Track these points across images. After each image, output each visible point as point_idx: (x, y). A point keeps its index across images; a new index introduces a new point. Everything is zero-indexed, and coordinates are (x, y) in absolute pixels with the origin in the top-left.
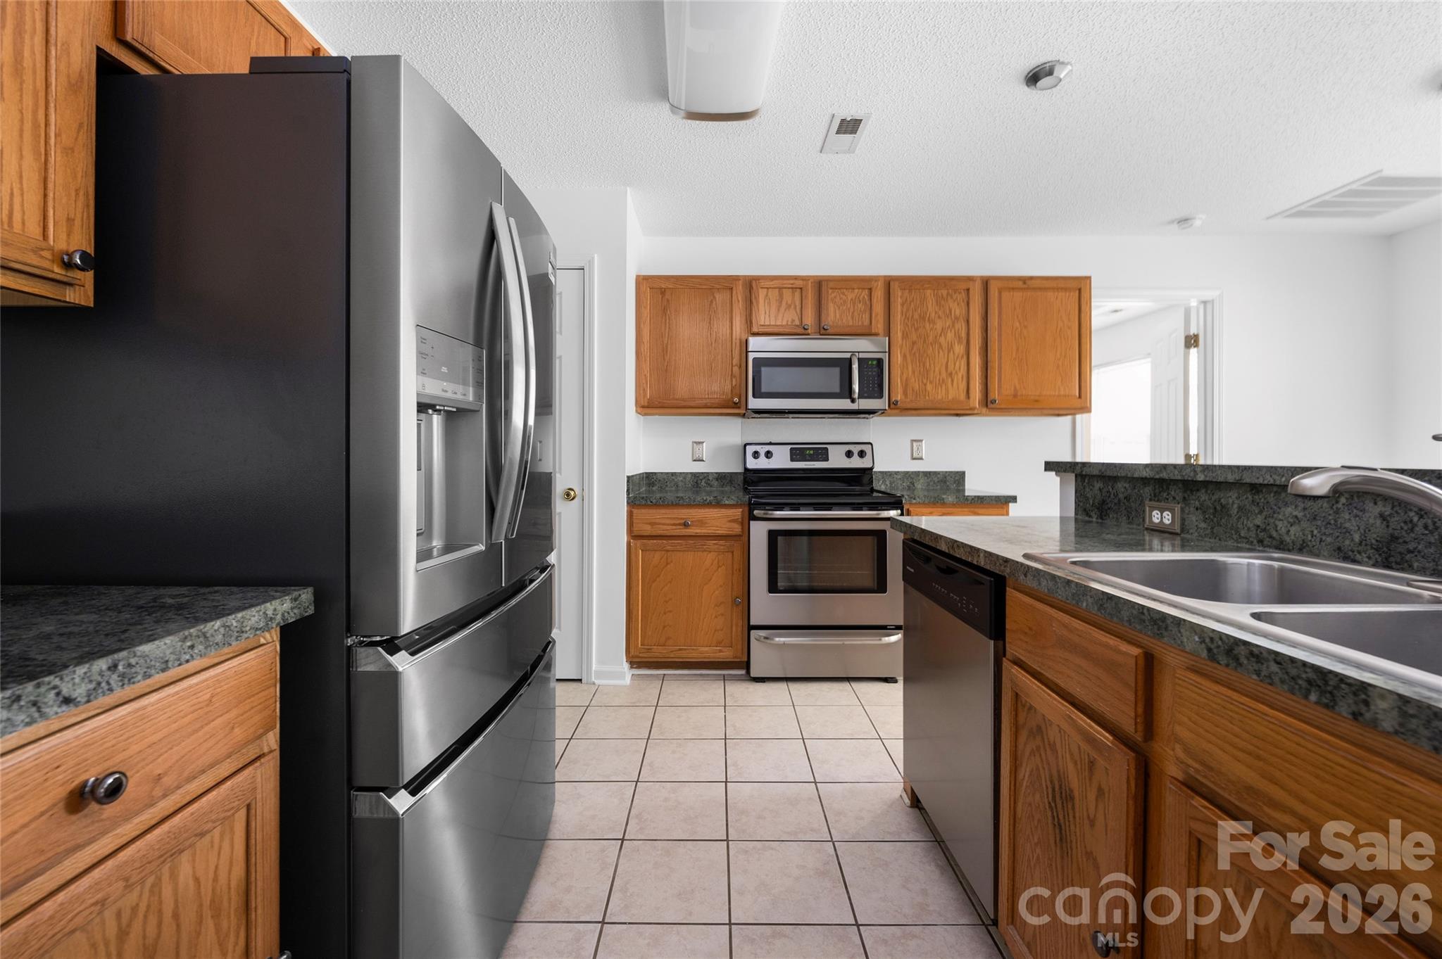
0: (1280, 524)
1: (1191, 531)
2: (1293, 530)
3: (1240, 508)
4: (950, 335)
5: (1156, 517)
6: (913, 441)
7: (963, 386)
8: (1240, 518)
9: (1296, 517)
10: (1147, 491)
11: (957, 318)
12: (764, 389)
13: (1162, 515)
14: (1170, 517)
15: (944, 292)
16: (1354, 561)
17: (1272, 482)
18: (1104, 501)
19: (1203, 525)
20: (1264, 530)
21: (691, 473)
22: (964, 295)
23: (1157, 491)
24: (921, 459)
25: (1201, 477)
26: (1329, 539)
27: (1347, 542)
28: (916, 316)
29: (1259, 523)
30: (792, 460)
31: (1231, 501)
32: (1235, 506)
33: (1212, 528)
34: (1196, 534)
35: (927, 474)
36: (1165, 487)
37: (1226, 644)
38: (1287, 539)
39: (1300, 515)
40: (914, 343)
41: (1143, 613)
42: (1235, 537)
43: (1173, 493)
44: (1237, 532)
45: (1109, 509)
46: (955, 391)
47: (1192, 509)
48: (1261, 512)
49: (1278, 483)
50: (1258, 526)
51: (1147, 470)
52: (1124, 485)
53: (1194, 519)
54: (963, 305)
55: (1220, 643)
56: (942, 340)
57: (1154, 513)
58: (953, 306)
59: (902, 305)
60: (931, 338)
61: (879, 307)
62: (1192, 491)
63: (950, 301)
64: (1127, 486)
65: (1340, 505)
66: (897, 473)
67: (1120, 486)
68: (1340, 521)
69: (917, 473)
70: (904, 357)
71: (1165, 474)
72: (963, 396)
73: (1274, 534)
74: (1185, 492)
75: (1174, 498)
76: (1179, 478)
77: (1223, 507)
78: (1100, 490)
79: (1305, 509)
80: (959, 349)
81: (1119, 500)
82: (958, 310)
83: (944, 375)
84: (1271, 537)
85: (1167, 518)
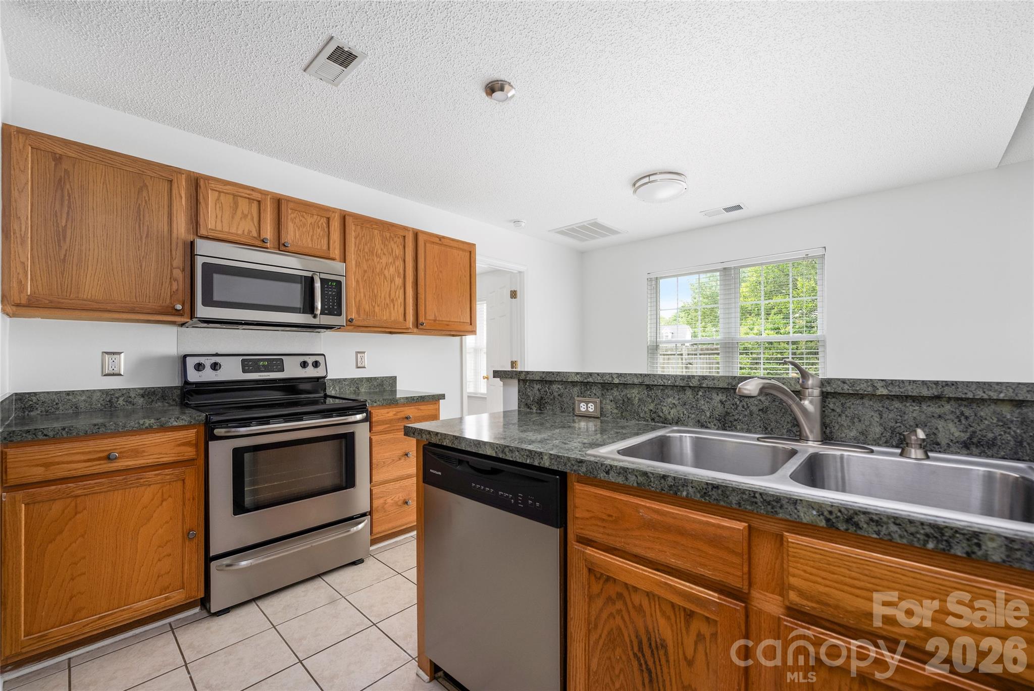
0: (664, 409)
1: (607, 415)
2: (672, 411)
3: (639, 399)
4: (392, 269)
5: (583, 407)
6: (357, 353)
7: (401, 310)
8: (639, 406)
9: (674, 404)
10: (576, 390)
11: (397, 257)
12: (216, 297)
13: (587, 406)
14: (593, 407)
15: (388, 235)
16: (707, 428)
17: (663, 383)
18: (542, 398)
19: (615, 411)
20: (655, 412)
21: (100, 391)
22: (401, 239)
23: (583, 390)
24: (365, 367)
25: (616, 381)
26: (693, 416)
27: (703, 417)
28: (367, 250)
29: (651, 409)
30: (244, 371)
31: (634, 395)
32: (637, 398)
33: (622, 413)
34: (611, 417)
35: (369, 380)
36: (588, 387)
37: (846, 515)
38: (669, 417)
39: (676, 402)
40: (365, 271)
41: (755, 497)
42: (636, 417)
43: (594, 391)
44: (638, 414)
45: (546, 402)
46: (395, 314)
47: (608, 401)
48: (653, 402)
49: (666, 384)
50: (652, 410)
51: (578, 376)
52: (558, 386)
53: (609, 407)
54: (401, 247)
55: (839, 514)
56: (386, 272)
57: (582, 405)
58: (394, 246)
59: (356, 238)
60: (378, 270)
61: (336, 236)
62: (607, 389)
63: (392, 243)
64: (560, 387)
65: (699, 396)
66: (345, 380)
67: (555, 387)
68: (699, 405)
69: (361, 380)
70: (358, 282)
71: (591, 379)
72: (401, 319)
73: (661, 414)
74: (603, 390)
75: (595, 394)
76: (602, 382)
77: (629, 399)
78: (539, 390)
79: (679, 399)
80: (398, 281)
81: (554, 396)
82: (398, 251)
83: (388, 301)
84: (659, 416)
85: (591, 408)
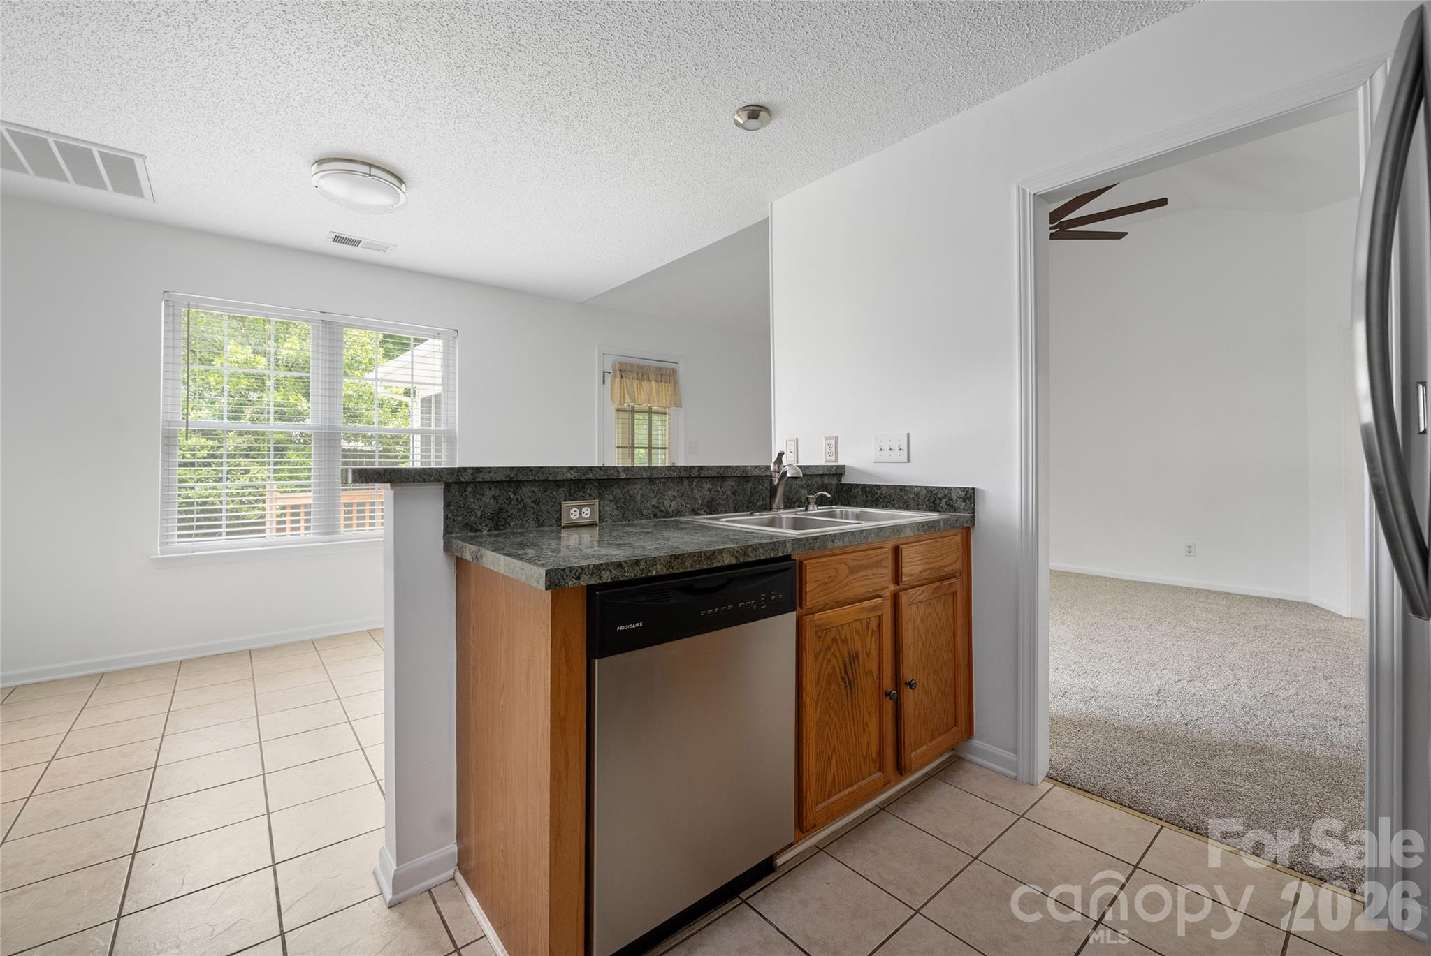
0: (666, 502)
1: (606, 519)
2: (673, 504)
3: (642, 495)
5: (574, 515)
8: (642, 502)
9: (674, 496)
10: (562, 492)
13: (580, 511)
14: (589, 512)
16: (699, 515)
17: (670, 476)
18: (501, 510)
19: (616, 513)
20: (657, 507)
23: (572, 491)
25: (623, 476)
29: (654, 504)
31: (636, 491)
32: (639, 494)
33: (623, 513)
34: (611, 521)
36: (581, 486)
38: (670, 511)
39: (676, 494)
42: (639, 516)
43: (589, 491)
44: (641, 512)
45: (509, 516)
47: (606, 502)
48: (655, 496)
49: (673, 476)
50: (654, 506)
51: (572, 472)
52: (532, 489)
53: (608, 509)
57: (572, 511)
62: (606, 487)
64: (536, 490)
65: (693, 486)
67: (526, 490)
68: (694, 494)
71: (591, 475)
73: (663, 509)
74: (600, 489)
75: (590, 495)
76: (606, 477)
77: (631, 496)
78: (494, 497)
79: (678, 490)
81: (525, 507)
84: (661, 511)
85: (586, 513)
